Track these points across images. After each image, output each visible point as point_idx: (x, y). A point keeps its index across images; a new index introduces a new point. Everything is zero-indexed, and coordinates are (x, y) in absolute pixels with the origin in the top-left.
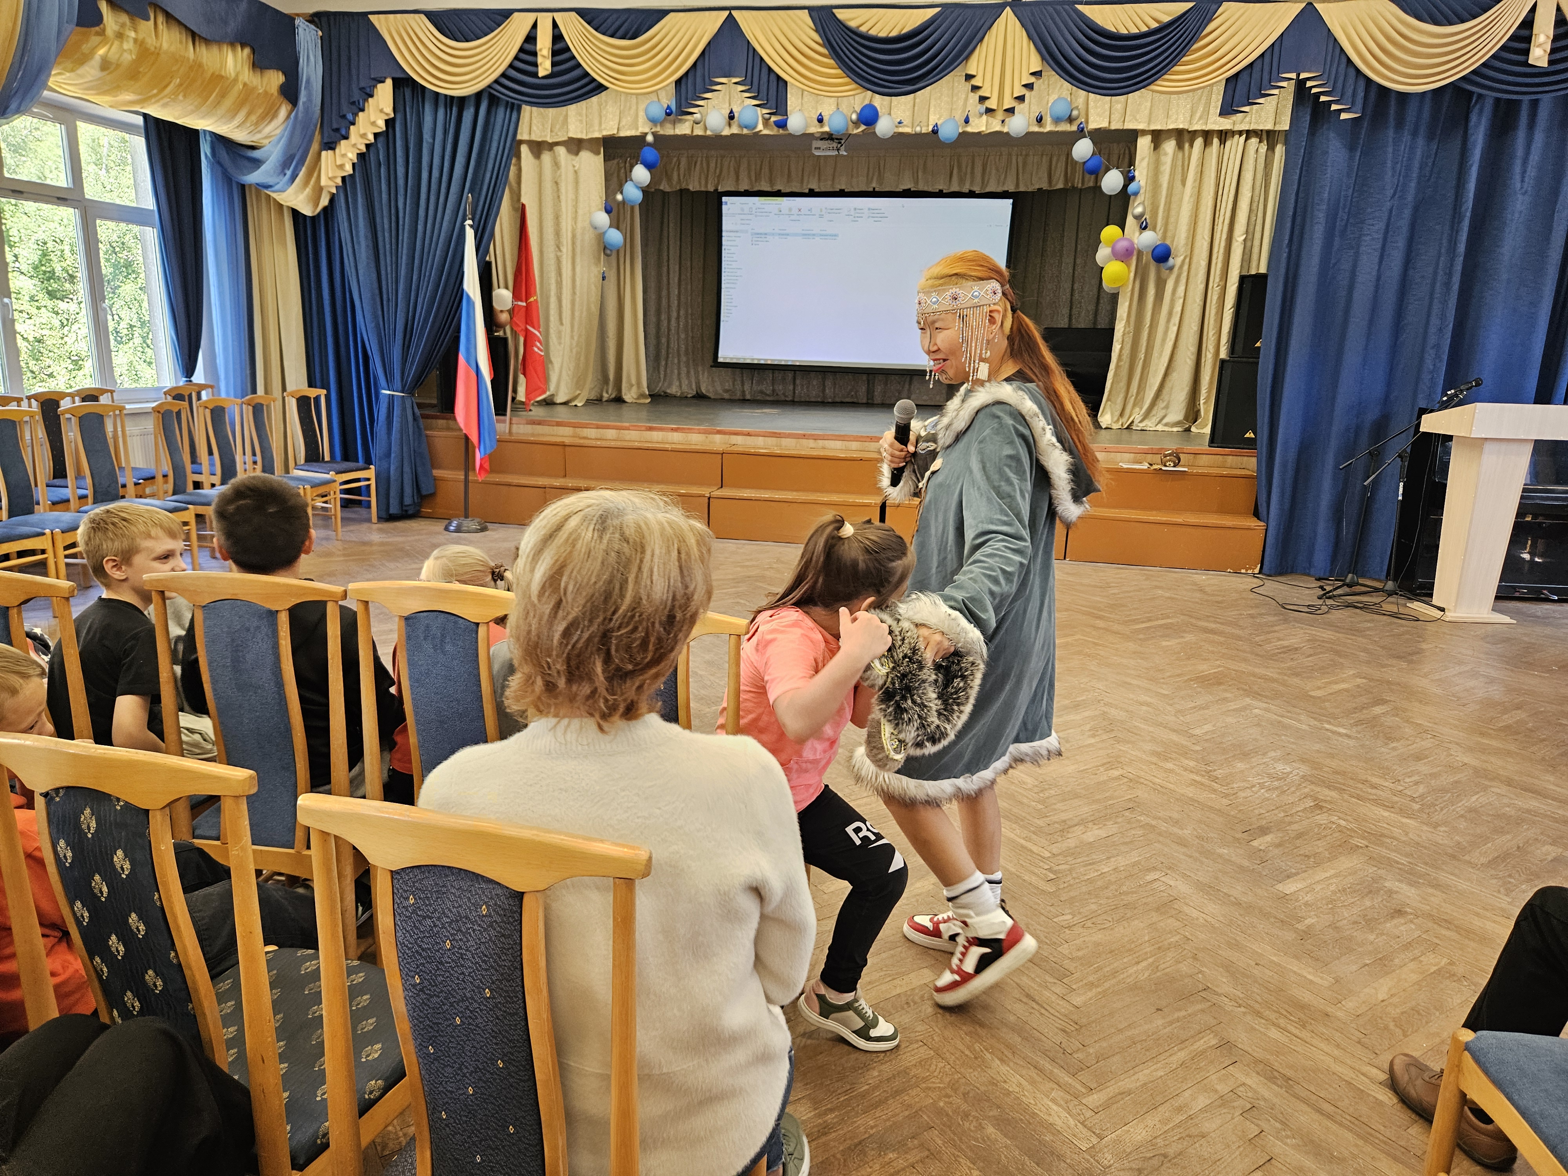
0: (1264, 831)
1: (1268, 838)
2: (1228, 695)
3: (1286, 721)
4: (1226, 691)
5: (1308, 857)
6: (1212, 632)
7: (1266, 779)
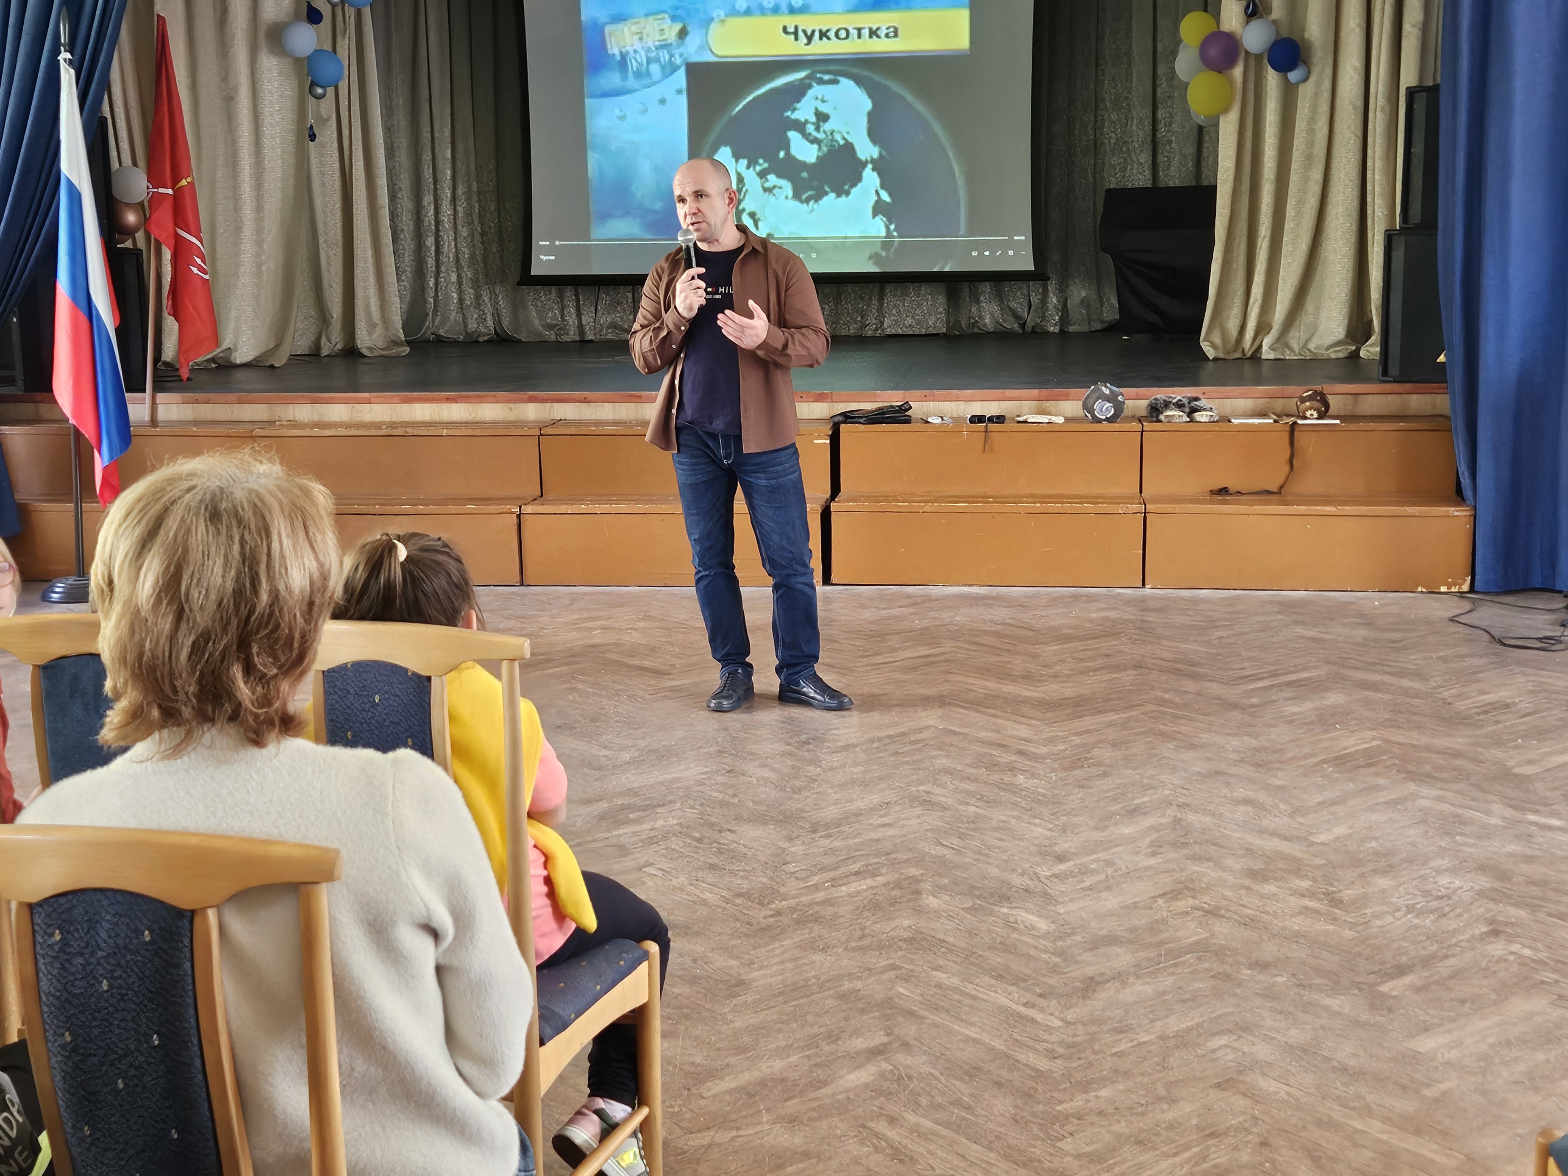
0: (1401, 971)
1: (1407, 980)
2: (1381, 781)
3: (1467, 813)
4: (1377, 774)
5: (1463, 1002)
6: (1373, 687)
7: (1419, 899)
